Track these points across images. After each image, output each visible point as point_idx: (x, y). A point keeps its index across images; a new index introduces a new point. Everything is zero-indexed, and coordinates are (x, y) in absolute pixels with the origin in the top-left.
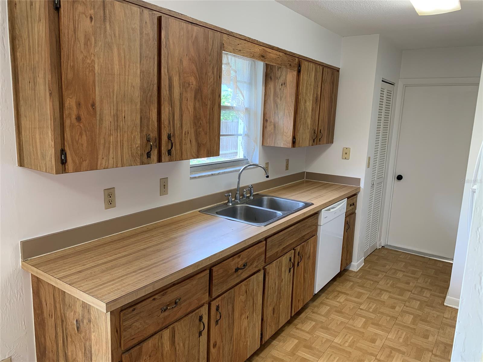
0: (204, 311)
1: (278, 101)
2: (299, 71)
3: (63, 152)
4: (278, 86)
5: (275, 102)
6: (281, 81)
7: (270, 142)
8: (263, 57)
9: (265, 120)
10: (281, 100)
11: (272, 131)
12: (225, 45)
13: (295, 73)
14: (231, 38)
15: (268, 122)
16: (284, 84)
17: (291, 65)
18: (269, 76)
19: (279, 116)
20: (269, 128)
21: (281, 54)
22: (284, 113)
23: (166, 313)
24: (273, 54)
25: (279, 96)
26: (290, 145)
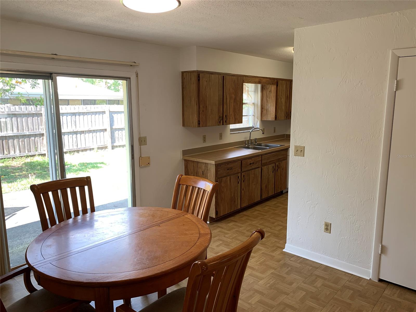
0: (239, 175)
1: (268, 99)
2: (277, 86)
3: (199, 121)
4: (268, 92)
5: (267, 100)
6: (269, 90)
7: (265, 119)
8: (260, 82)
9: (262, 108)
10: (269, 99)
11: (266, 113)
12: (244, 81)
13: (275, 86)
14: (246, 77)
15: (264, 109)
16: (270, 91)
17: (273, 83)
18: (263, 89)
19: (269, 106)
20: (264, 112)
21: (268, 79)
22: (271, 105)
23: (228, 171)
24: (264, 80)
25: (268, 97)
26: (274, 119)
